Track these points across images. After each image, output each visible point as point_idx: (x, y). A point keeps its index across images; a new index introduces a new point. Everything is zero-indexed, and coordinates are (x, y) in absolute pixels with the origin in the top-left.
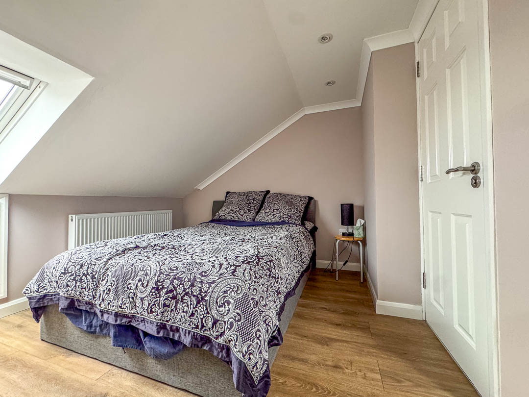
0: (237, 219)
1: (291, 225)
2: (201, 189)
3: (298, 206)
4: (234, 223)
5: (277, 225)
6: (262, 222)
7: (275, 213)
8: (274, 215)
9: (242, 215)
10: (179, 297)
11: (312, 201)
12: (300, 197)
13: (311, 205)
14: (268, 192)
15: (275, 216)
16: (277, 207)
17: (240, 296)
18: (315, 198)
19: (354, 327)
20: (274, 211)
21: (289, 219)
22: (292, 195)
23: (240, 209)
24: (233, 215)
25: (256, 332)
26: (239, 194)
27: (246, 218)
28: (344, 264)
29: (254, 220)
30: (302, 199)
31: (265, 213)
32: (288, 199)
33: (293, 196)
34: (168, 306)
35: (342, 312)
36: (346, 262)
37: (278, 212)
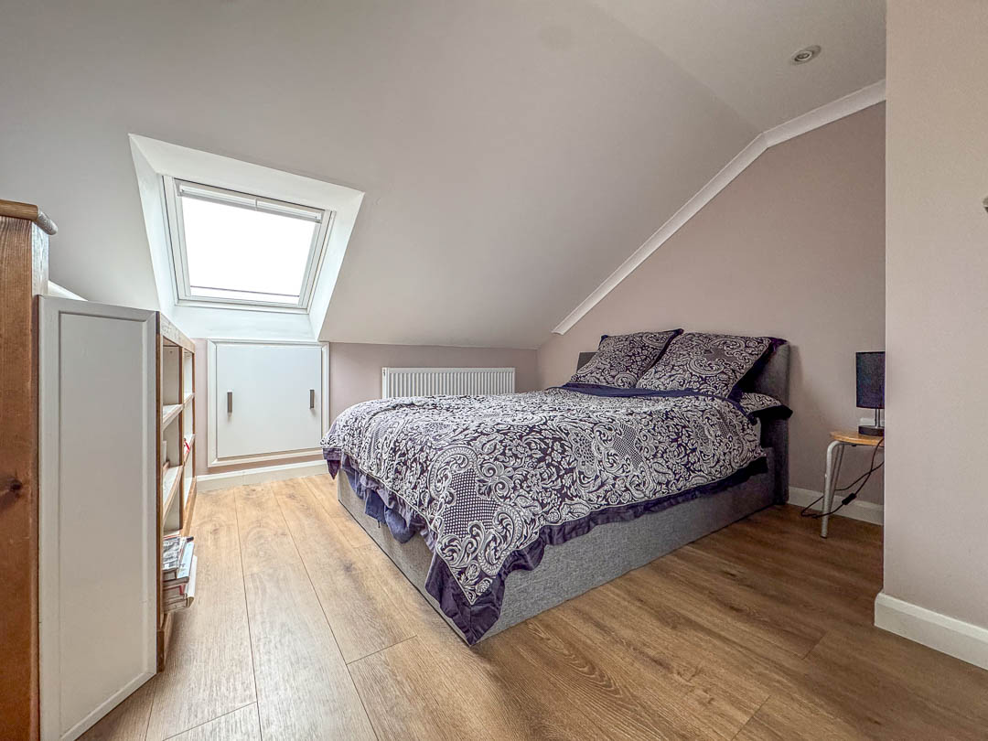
0: (605, 384)
1: (700, 398)
2: (562, 334)
3: (733, 359)
4: (599, 390)
5: (673, 397)
6: (648, 390)
7: (673, 372)
8: (670, 376)
9: (614, 377)
10: (409, 463)
11: (781, 348)
12: (746, 339)
13: (776, 357)
14: (679, 332)
15: (672, 378)
16: (681, 361)
17: (462, 472)
18: (792, 341)
19: (775, 626)
20: (673, 369)
21: (701, 385)
22: (726, 336)
23: (612, 366)
24: (598, 376)
25: (472, 527)
26: (619, 339)
27: (620, 381)
28: (846, 502)
29: (635, 386)
30: (751, 344)
31: (656, 372)
32: (712, 346)
33: (726, 339)
34: (400, 473)
35: (774, 593)
36: (852, 497)
37: (681, 371)
